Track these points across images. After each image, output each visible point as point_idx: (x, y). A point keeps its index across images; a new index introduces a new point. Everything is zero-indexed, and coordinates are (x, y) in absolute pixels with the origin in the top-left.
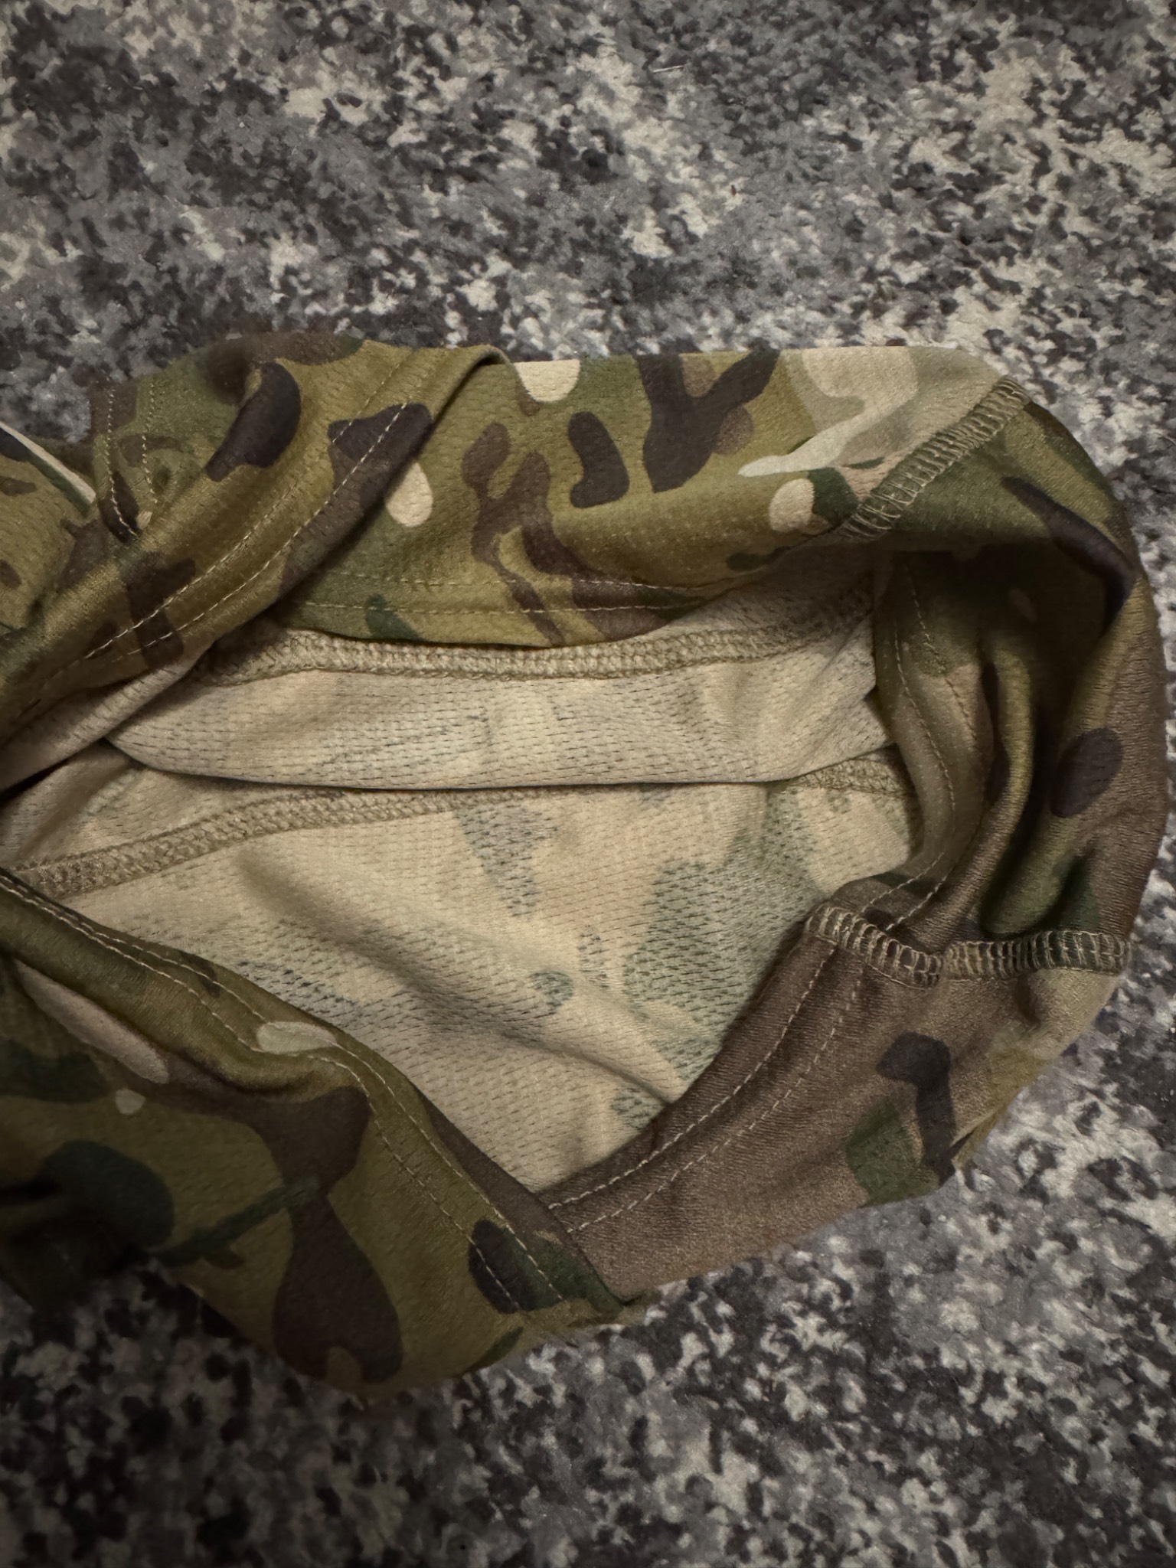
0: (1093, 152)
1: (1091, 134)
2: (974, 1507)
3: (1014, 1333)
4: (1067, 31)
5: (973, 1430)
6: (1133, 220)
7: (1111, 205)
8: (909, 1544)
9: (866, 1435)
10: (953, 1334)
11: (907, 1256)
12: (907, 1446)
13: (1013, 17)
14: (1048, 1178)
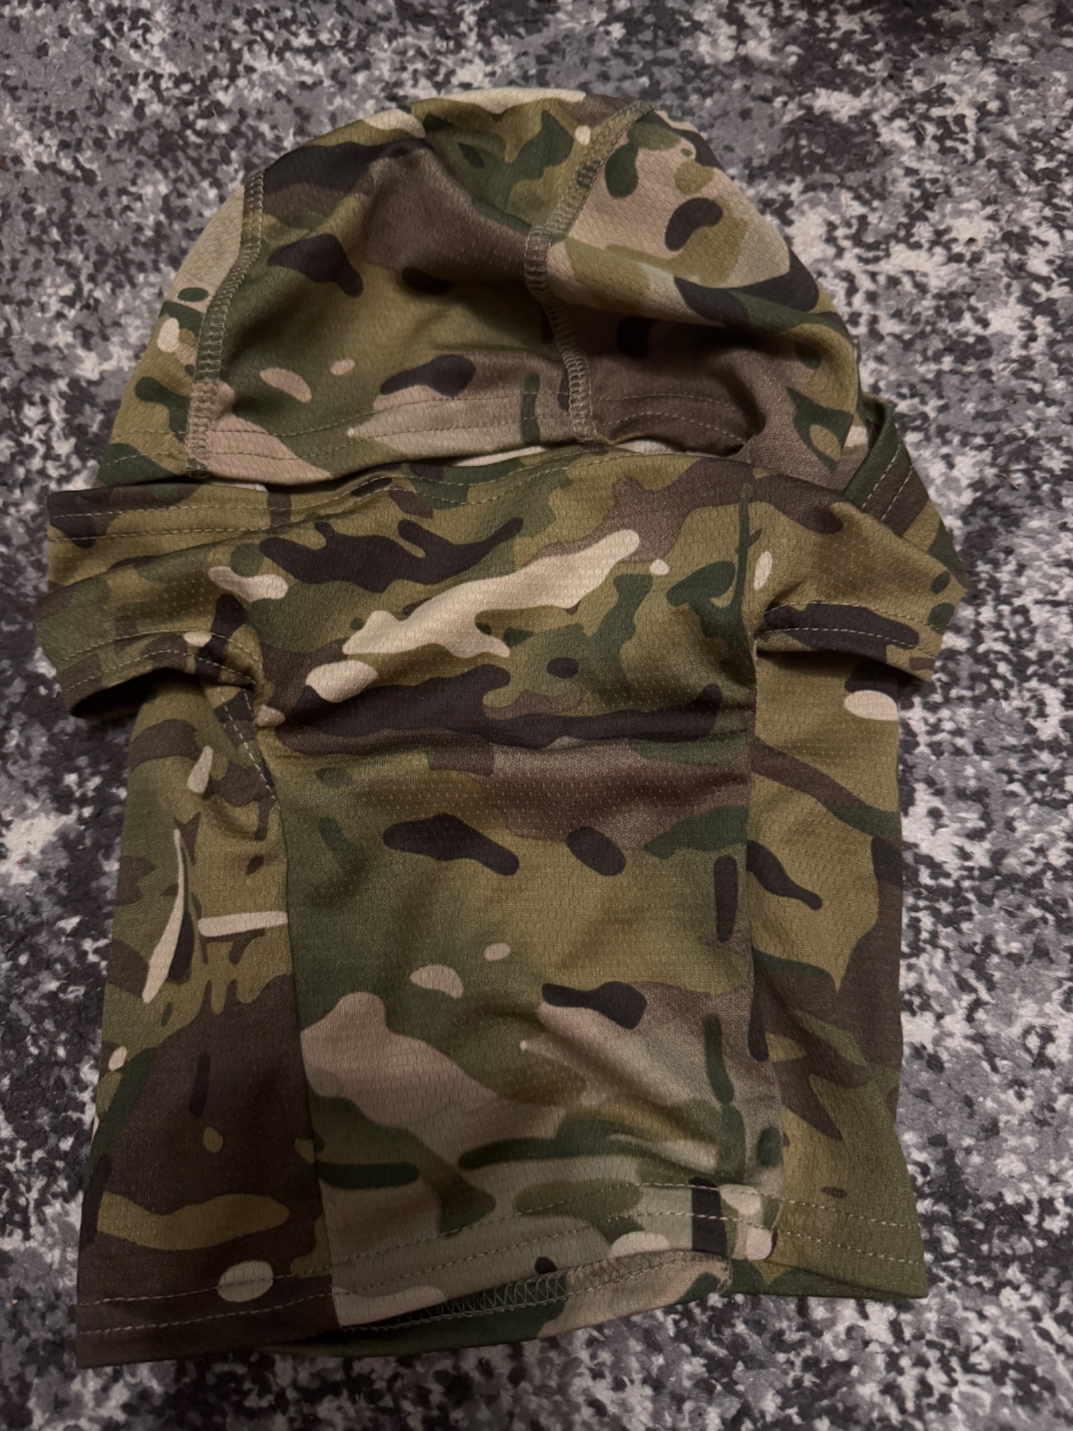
0: (887, 267)
1: (881, 254)
2: (1054, 1296)
3: (1053, 1168)
4: (842, 179)
5: (1041, 1243)
6: (931, 312)
7: (911, 305)
8: (1015, 1334)
9: (965, 1267)
10: (1009, 1180)
11: (962, 1133)
12: (996, 1266)
13: (798, 179)
14: (1051, 1050)
